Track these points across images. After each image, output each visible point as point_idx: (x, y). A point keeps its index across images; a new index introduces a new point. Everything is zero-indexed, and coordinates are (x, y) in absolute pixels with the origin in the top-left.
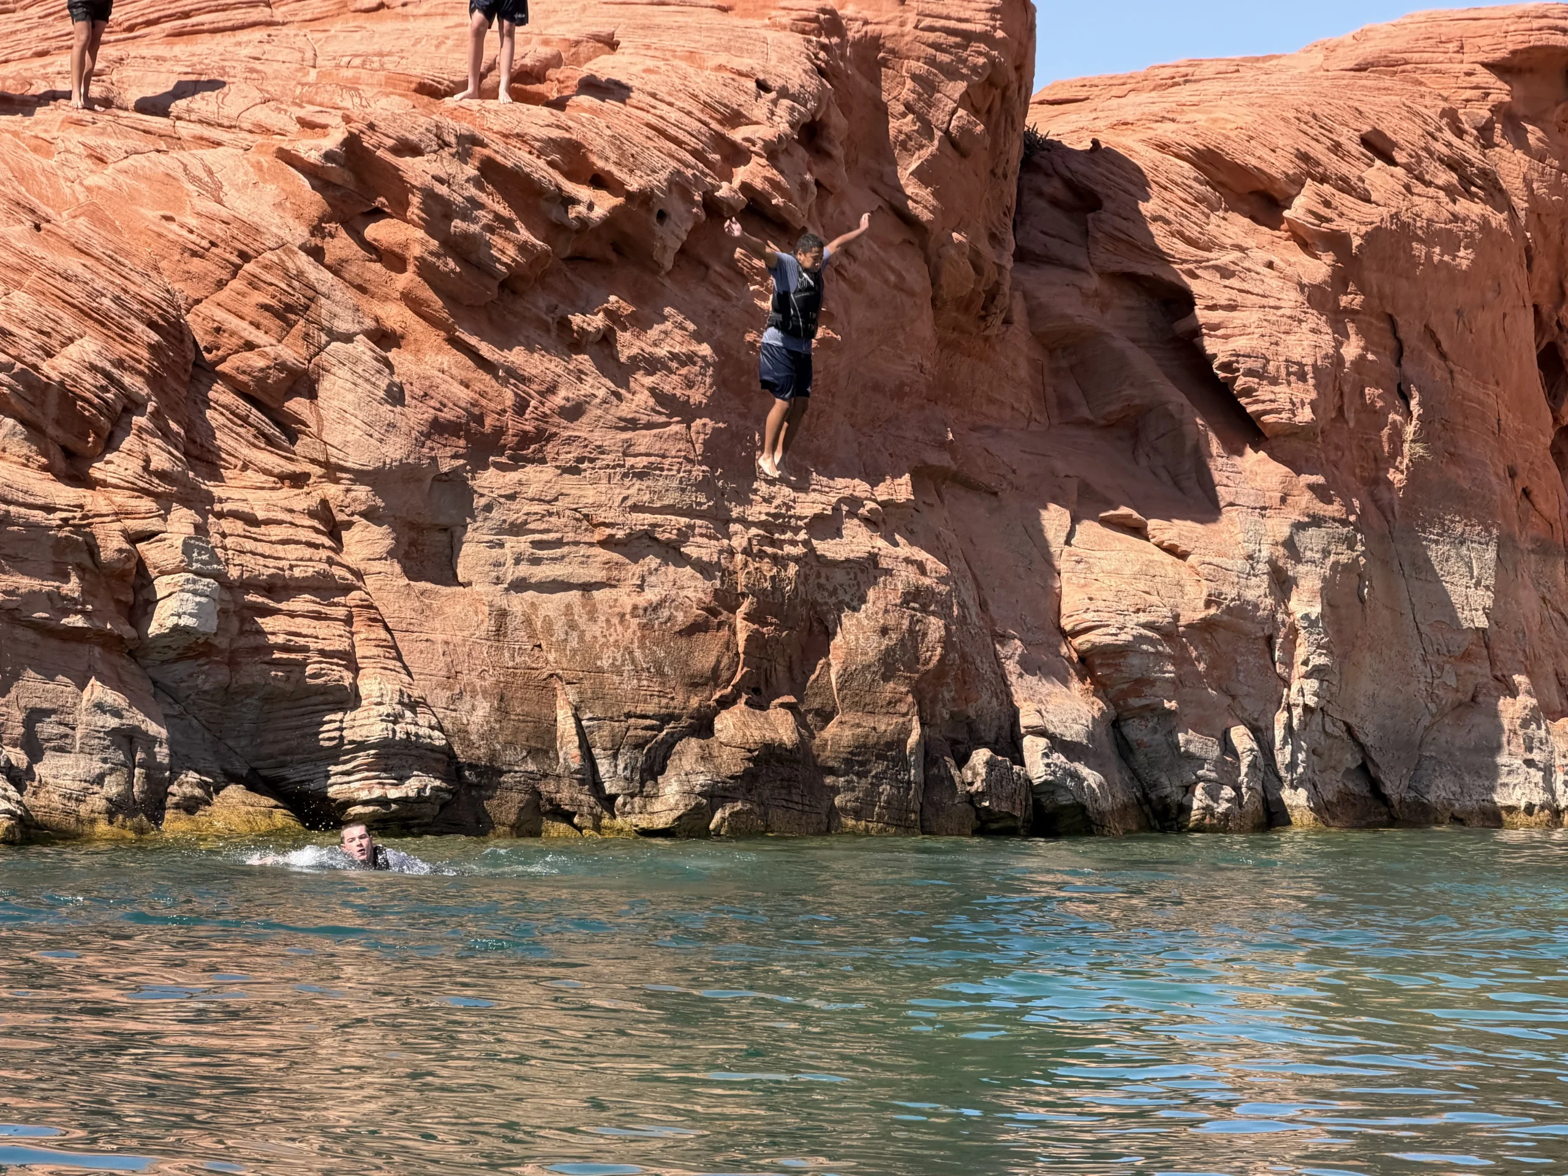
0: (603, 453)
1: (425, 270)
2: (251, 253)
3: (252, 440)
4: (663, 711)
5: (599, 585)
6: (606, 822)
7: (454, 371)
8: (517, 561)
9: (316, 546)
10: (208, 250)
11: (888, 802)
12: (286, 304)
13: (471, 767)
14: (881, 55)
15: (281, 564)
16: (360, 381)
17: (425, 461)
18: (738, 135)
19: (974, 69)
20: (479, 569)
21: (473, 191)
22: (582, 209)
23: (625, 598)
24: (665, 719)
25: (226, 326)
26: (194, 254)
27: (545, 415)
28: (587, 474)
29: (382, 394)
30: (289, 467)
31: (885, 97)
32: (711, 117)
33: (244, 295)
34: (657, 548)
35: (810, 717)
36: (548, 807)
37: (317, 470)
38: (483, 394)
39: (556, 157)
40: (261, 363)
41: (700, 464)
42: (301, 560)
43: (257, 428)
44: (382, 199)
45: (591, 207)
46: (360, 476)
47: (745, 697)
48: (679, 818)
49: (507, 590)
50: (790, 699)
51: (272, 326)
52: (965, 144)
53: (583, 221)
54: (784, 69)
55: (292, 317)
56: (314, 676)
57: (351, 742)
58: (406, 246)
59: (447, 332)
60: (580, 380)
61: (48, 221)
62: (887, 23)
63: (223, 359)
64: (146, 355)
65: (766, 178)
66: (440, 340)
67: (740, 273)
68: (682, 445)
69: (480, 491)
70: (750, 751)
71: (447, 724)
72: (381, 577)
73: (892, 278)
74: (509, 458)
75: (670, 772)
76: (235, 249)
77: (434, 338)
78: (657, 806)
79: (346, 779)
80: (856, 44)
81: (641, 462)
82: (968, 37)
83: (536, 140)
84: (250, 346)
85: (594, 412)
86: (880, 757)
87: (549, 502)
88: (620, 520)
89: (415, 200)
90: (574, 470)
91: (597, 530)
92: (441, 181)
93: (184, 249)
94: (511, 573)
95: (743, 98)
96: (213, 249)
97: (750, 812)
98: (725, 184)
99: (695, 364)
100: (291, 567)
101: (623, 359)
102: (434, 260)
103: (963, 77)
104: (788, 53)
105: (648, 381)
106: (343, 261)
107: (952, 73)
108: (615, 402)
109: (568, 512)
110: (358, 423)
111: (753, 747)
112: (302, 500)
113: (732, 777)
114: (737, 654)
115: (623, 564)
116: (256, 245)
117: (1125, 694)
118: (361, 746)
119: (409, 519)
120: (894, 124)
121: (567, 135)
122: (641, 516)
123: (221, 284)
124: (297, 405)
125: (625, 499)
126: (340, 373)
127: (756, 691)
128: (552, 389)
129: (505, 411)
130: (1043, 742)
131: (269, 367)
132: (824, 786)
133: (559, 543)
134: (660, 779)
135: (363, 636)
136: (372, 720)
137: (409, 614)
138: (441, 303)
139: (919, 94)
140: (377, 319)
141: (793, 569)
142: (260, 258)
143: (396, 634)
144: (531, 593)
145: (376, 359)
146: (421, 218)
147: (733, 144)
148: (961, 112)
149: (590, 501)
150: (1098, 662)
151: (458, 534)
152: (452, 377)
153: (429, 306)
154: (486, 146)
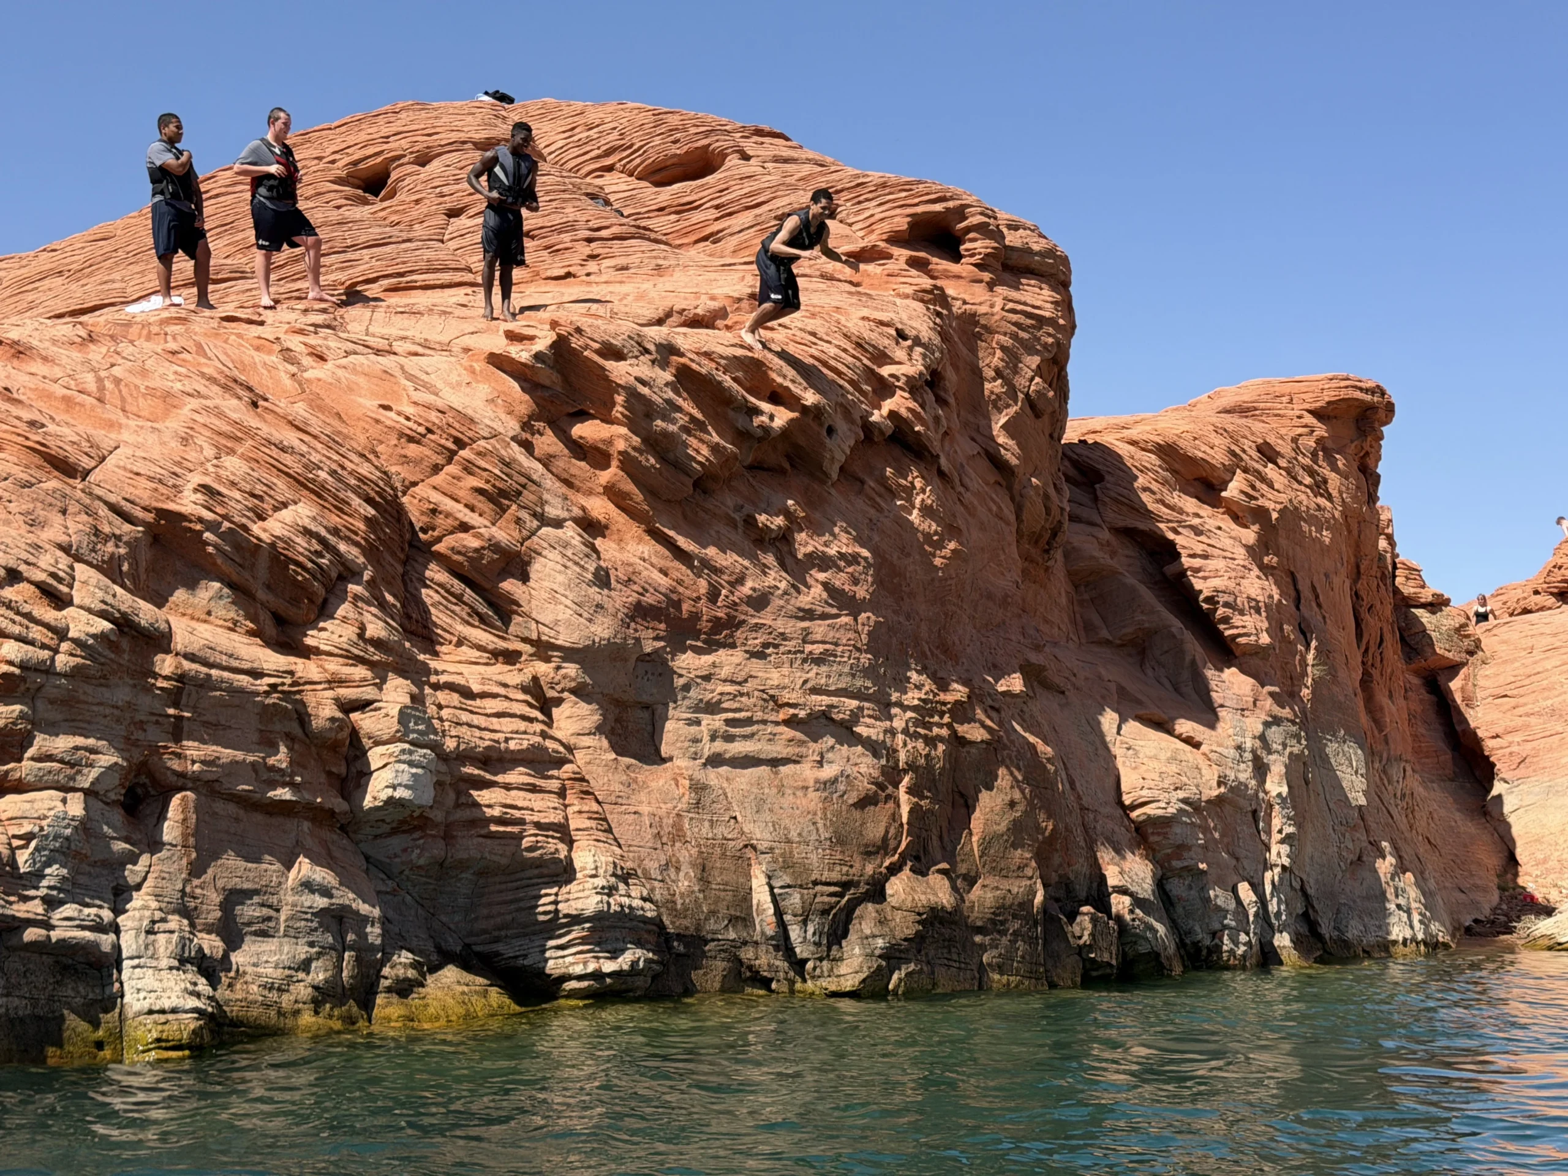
0: (785, 639)
1: (628, 464)
2: (466, 440)
3: (467, 618)
4: (844, 878)
5: (786, 761)
6: (798, 986)
7: (654, 560)
8: (713, 738)
9: (531, 720)
10: (424, 436)
11: (1023, 957)
12: (499, 489)
13: (679, 937)
14: (977, 329)
15: (496, 736)
16: (569, 564)
17: (632, 642)
18: (885, 371)
19: (1045, 346)
20: (679, 745)
21: (670, 394)
22: (764, 419)
23: (807, 772)
24: (846, 885)
25: (442, 508)
26: (411, 440)
27: (735, 604)
28: (772, 658)
29: (590, 576)
30: (502, 645)
31: (981, 364)
32: (863, 355)
33: (459, 479)
34: (832, 728)
35: (959, 882)
36: (748, 974)
37: (527, 648)
38: (680, 582)
39: (740, 374)
40: (475, 543)
41: (866, 652)
42: (517, 732)
43: (471, 607)
44: (587, 401)
45: (772, 417)
46: (570, 654)
47: (909, 864)
48: (864, 981)
49: (705, 765)
50: (944, 865)
51: (486, 510)
52: (1041, 405)
53: (765, 429)
54: (915, 324)
55: (507, 502)
56: (531, 849)
57: (566, 916)
58: (610, 442)
59: (647, 523)
60: (765, 574)
61: (266, 400)
62: (980, 304)
63: (439, 540)
64: (362, 526)
65: (909, 409)
66: (640, 531)
67: (889, 490)
68: (851, 635)
69: (679, 671)
70: (919, 914)
71: (657, 896)
72: (591, 751)
73: (994, 508)
74: (704, 642)
75: (853, 936)
76: (451, 435)
77: (634, 530)
78: (843, 969)
79: (561, 953)
80: (959, 317)
81: (818, 649)
82: (1041, 321)
83: (722, 357)
84: (465, 527)
85: (777, 602)
86: (1015, 916)
87: (740, 683)
88: (802, 701)
89: (619, 399)
90: (760, 655)
91: (782, 711)
92: (644, 383)
93: (401, 435)
94: (708, 748)
95: (886, 342)
96: (429, 436)
97: (921, 971)
98: (876, 412)
99: (859, 564)
100: (507, 740)
101: (800, 556)
102: (635, 455)
103: (1037, 352)
104: (914, 314)
105: (822, 576)
106: (551, 456)
107: (1031, 350)
108: (795, 594)
109: (756, 693)
110: (568, 603)
111: (922, 910)
112: (514, 676)
113: (905, 940)
114: (902, 825)
115: (804, 742)
116: (470, 434)
117: (1169, 858)
118: (576, 920)
119: (616, 696)
120: (988, 386)
121: (750, 354)
122: (819, 698)
123: (436, 469)
124: (510, 586)
125: (805, 682)
126: (551, 556)
127: (917, 858)
128: (740, 580)
129: (699, 598)
130: (1127, 900)
131: (483, 548)
132: (974, 943)
133: (749, 722)
134: (844, 943)
135: (576, 808)
136: (587, 893)
137: (617, 787)
138: (641, 496)
139: (1006, 363)
140: (583, 509)
141: (941, 747)
142: (474, 446)
143: (606, 807)
144: (725, 768)
145: (584, 544)
146: (624, 417)
147: (881, 379)
148: (1037, 379)
149: (776, 683)
150: (1150, 831)
151: (659, 711)
152: (652, 565)
153: (631, 499)
154: (682, 355)
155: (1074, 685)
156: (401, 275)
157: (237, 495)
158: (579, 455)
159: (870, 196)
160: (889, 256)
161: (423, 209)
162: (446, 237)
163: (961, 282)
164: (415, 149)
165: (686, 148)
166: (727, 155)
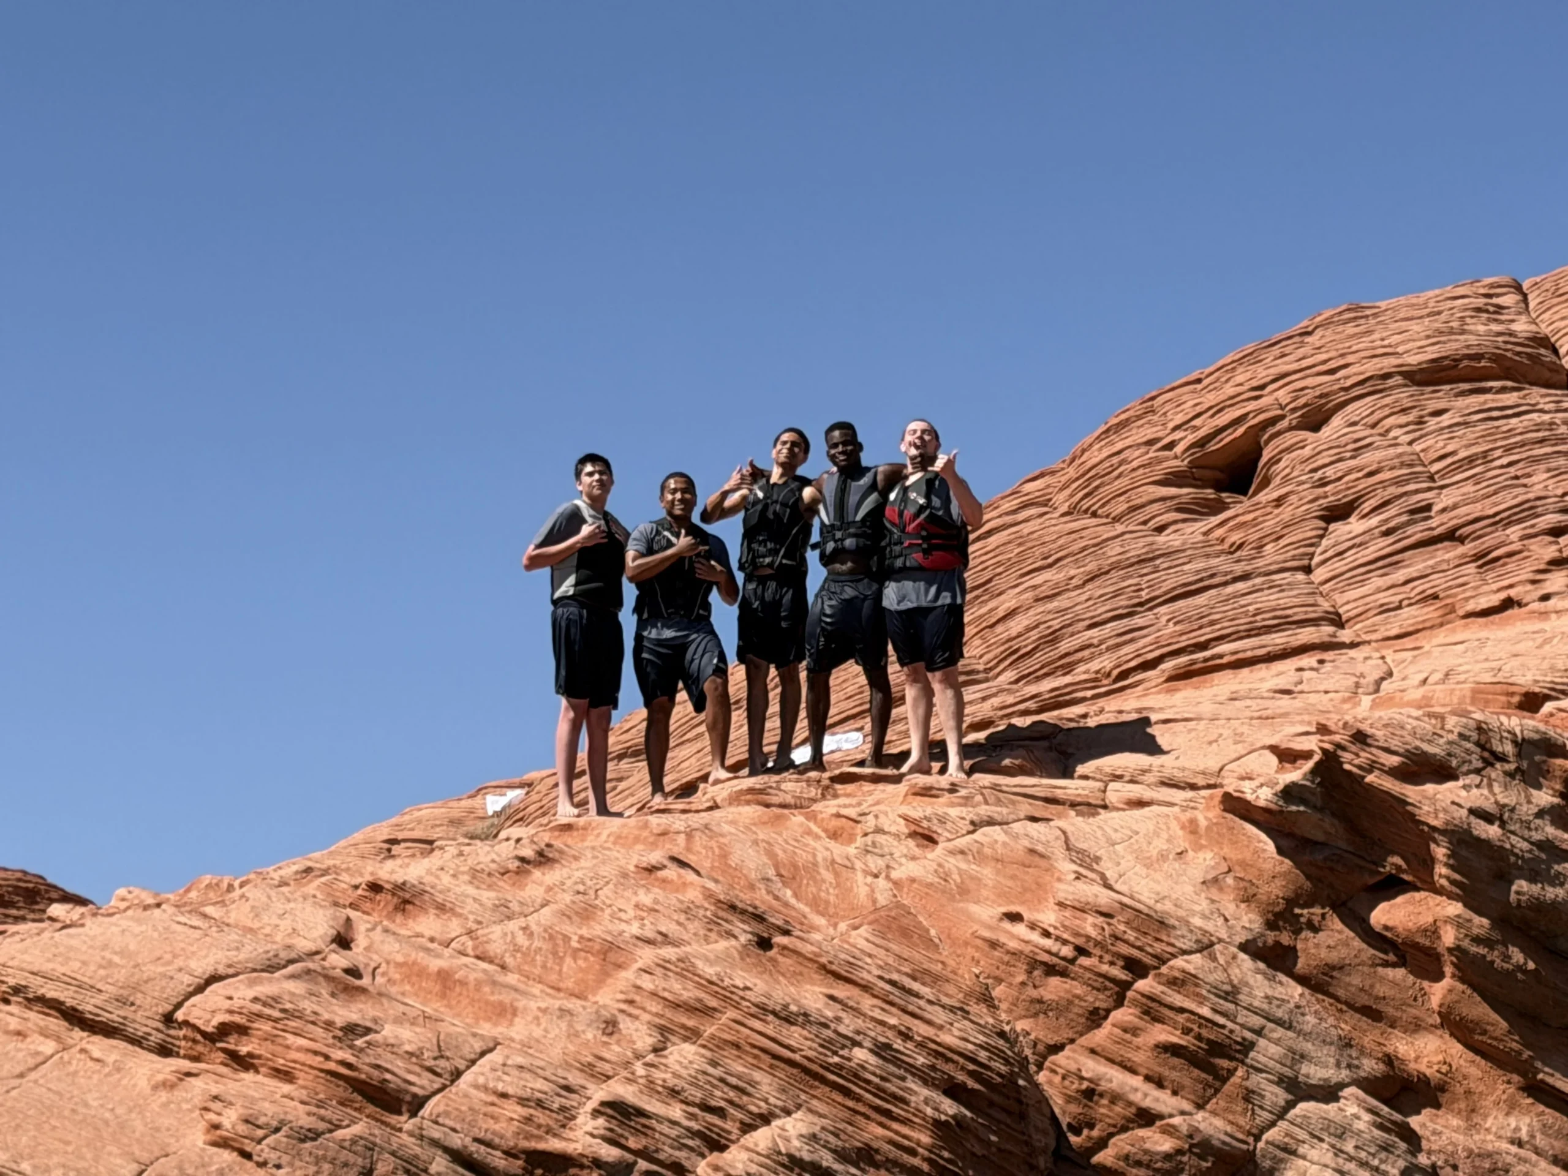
1: (1474, 971)
2: (1148, 960)
7: (1540, 1141)
10: (1072, 961)
12: (1209, 1042)
16: (1350, 1166)
21: (1550, 831)
25: (1104, 1086)
26: (1051, 970)
33: (1134, 1031)
40: (1166, 1145)
44: (1397, 860)
51: (1187, 1082)
55: (1225, 1063)
58: (1433, 931)
59: (1523, 1074)
61: (787, 933)
63: (1102, 1144)
64: (925, 1139)
66: (1512, 1090)
76: (1119, 955)
77: (1501, 1086)
84: (1146, 1117)
89: (1440, 852)
92: (1487, 817)
93: (1033, 964)
96: (1084, 961)
102: (1482, 950)
106: (1330, 969)
116: (1158, 947)
123: (1096, 1018)
126: (1313, 1154)
131: (1179, 1152)
138: (1504, 1025)
140: (1389, 1060)
142: (1164, 969)
145: (1381, 1127)
146: (1453, 882)
152: (1537, 1151)
153: (1484, 1032)
156: (1203, 646)
157: (676, 1112)
158: (1392, 957)
162: (1316, 560)
164: (1302, 401)
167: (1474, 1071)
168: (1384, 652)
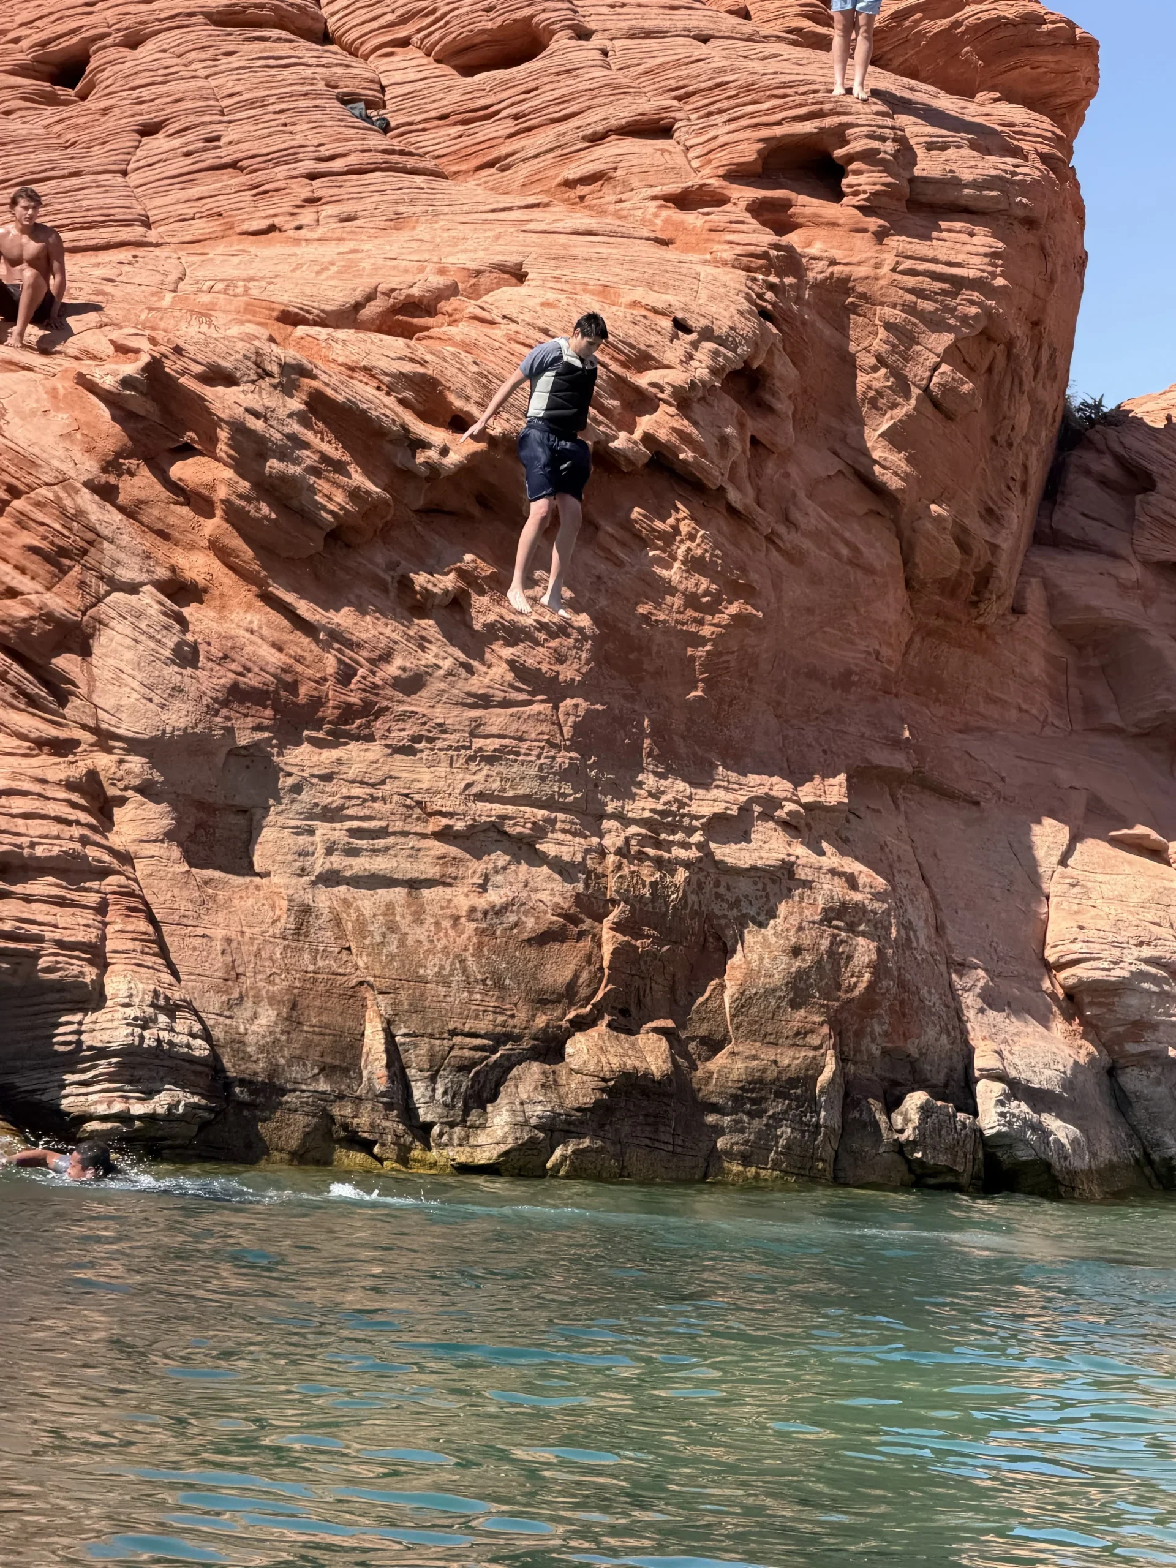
0: (445, 732)
1: (235, 517)
2: (22, 487)
3: (9, 699)
4: (499, 1029)
5: (430, 883)
6: (416, 1153)
7: (265, 631)
8: (329, 851)
9: (69, 823)
11: (788, 1147)
12: (59, 547)
13: (242, 1082)
14: (850, 300)
15: (18, 840)
16: (143, 638)
17: (218, 733)
18: (643, 380)
19: (965, 319)
20: (279, 858)
21: (296, 427)
22: (433, 454)
23: (462, 898)
24: (500, 1039)
27: (375, 686)
28: (424, 755)
29: (168, 653)
30: (52, 732)
31: (853, 347)
32: (613, 358)
33: (9, 534)
34: (507, 843)
35: (692, 1046)
36: (342, 1134)
37: (87, 737)
38: (299, 659)
39: (408, 394)
40: (24, 612)
41: (568, 749)
42: (47, 837)
43: (17, 687)
44: (191, 434)
45: (444, 452)
46: (134, 746)
47: (607, 1018)
48: (506, 1153)
49: (314, 883)
50: (669, 1023)
51: (41, 572)
52: (949, 404)
53: (433, 469)
54: (714, 309)
55: (67, 562)
56: (48, 970)
57: (90, 1048)
58: (212, 487)
59: (260, 586)
60: (423, 649)
62: (859, 263)
65: (674, 429)
66: (250, 595)
67: (637, 536)
68: (545, 727)
69: (288, 769)
70: (604, 1080)
71: (218, 1033)
72: (154, 861)
73: (845, 552)
74: (328, 733)
75: (503, 1100)
77: (245, 593)
78: (482, 1138)
79: (84, 1090)
80: (817, 286)
81: (492, 744)
82: (959, 284)
83: (386, 374)
84: (12, 593)
85: (436, 685)
86: (779, 1095)
87: (373, 785)
88: (461, 809)
89: (223, 434)
90: (407, 750)
91: (432, 820)
92: (256, 415)
94: (320, 864)
95: (653, 338)
97: (600, 1151)
98: (623, 435)
99: (568, 636)
100: (32, 845)
101: (477, 626)
102: (243, 503)
103: (950, 329)
104: (722, 290)
105: (507, 652)
106: (140, 503)
107: (936, 324)
108: (464, 674)
109: (396, 798)
110: (135, 684)
111: (608, 1075)
112: (57, 769)
113: (579, 1109)
114: (601, 969)
115: (461, 860)
116: (29, 480)
117: (1119, 1039)
118: (102, 1053)
119: (197, 797)
120: (862, 379)
121: (421, 370)
122: (488, 806)
124: (65, 663)
125: (469, 785)
126: (119, 627)
127: (625, 1012)
128: (386, 657)
129: (325, 680)
130: (999, 1087)
131: (33, 618)
132: (705, 1125)
133: (383, 833)
134: (489, 1108)
135: (117, 927)
136: (116, 1023)
137: (184, 905)
138: (251, 553)
139: (894, 346)
140: (173, 569)
141: (681, 875)
142: (32, 495)
143: (165, 928)
144: (343, 888)
145: (165, 614)
146: (229, 456)
147: (637, 390)
148: (945, 368)
149: (425, 786)
150: (1087, 1000)
151: (257, 817)
152: (262, 638)
153: (238, 557)
154: (314, 377)
155: (998, 793)
158: (181, 499)
159: (725, 104)
160: (721, 200)
161: (110, 123)
162: (132, 166)
163: (838, 231)
164: (125, 24)
165: (499, 21)
166: (553, 33)
167: (227, 581)
168: (180, 253)
